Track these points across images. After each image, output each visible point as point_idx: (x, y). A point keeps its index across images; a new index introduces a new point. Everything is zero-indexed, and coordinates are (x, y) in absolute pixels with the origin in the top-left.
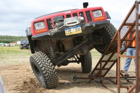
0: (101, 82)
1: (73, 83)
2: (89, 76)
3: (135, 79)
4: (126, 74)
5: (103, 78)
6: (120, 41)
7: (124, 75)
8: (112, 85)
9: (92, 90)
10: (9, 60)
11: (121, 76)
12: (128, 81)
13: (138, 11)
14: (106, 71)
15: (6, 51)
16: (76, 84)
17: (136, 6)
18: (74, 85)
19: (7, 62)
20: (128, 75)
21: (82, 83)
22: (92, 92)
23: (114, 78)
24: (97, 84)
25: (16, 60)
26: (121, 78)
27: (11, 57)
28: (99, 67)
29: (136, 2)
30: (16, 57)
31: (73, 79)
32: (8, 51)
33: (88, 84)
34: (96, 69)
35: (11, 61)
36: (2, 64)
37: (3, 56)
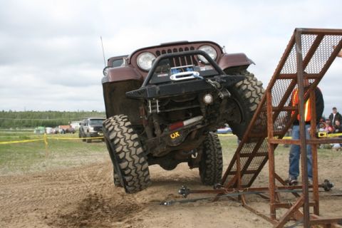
0: (240, 199)
1: (181, 202)
2: (214, 188)
5: (245, 191)
8: (263, 203)
9: (220, 215)
10: (55, 160)
12: (296, 194)
13: (301, 49)
15: (47, 143)
16: (189, 203)
17: (296, 39)
19: (49, 164)
21: (201, 201)
22: (220, 218)
23: (267, 189)
24: (231, 202)
25: (68, 160)
27: (57, 156)
29: (296, 30)
30: (68, 154)
31: (182, 193)
32: (53, 143)
33: (213, 203)
34: (229, 172)
35: (58, 163)
36: (39, 169)
37: (42, 154)
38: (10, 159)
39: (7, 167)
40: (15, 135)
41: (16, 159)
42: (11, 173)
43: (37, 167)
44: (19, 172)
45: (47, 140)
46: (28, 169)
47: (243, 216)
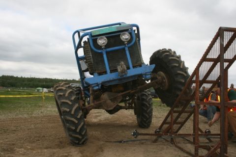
0: (172, 141)
1: (134, 141)
2: (156, 132)
3: (219, 137)
4: (207, 131)
5: (175, 135)
6: (199, 84)
7: (204, 132)
10: (48, 109)
11: (200, 133)
12: (209, 139)
14: (179, 125)
15: (44, 98)
17: (220, 34)
18: (136, 144)
19: (45, 111)
20: (209, 132)
24: (167, 143)
26: (200, 135)
27: (50, 106)
28: (169, 119)
29: (220, 29)
31: (134, 135)
32: (47, 98)
35: (51, 111)
36: (38, 114)
37: (40, 105)
38: (20, 107)
39: (18, 112)
40: (23, 92)
41: (24, 107)
42: (21, 116)
43: (37, 113)
44: (26, 116)
45: (44, 96)
46: (31, 114)
47: (177, 153)
